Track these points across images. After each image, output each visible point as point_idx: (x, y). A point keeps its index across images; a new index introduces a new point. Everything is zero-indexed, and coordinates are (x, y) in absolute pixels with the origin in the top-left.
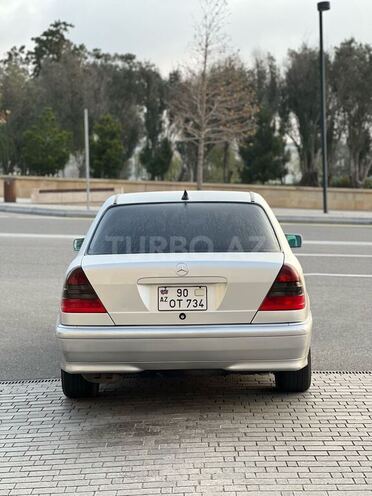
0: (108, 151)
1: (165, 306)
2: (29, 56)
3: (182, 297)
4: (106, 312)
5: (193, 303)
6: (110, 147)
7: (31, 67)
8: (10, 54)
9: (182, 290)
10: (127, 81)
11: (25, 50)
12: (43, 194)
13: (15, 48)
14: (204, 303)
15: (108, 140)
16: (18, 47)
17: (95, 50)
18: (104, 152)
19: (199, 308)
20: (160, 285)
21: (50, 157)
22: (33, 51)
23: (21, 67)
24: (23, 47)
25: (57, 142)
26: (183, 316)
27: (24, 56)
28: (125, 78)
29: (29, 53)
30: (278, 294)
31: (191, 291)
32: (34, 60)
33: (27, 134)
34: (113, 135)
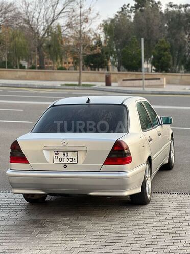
0: (163, 58)
1: (57, 161)
2: (132, 9)
3: (65, 157)
4: (29, 163)
5: (70, 160)
6: (164, 56)
7: (133, 15)
8: (122, 8)
9: (66, 152)
10: (178, 19)
11: (130, 6)
12: (125, 82)
13: (125, 5)
14: (76, 160)
15: (162, 52)
16: (126, 4)
17: (170, 3)
18: (161, 58)
19: (73, 162)
20: (55, 150)
21: (134, 62)
22: (134, 6)
23: (128, 14)
24: (129, 4)
25: (138, 54)
26: (65, 166)
27: (129, 9)
28: (177, 18)
29: (132, 7)
30: (113, 156)
31: (70, 153)
32: (134, 11)
33: (124, 50)
34: (165, 50)
